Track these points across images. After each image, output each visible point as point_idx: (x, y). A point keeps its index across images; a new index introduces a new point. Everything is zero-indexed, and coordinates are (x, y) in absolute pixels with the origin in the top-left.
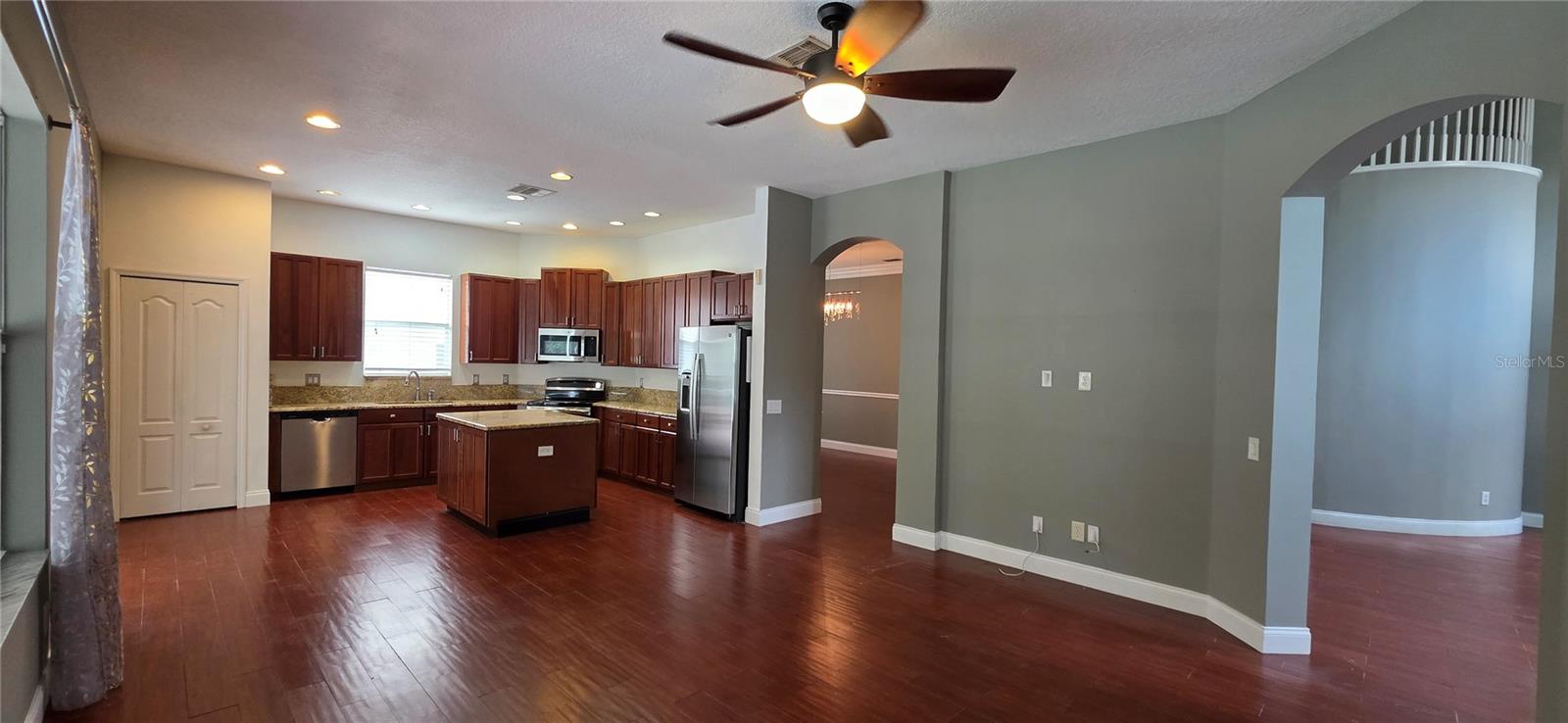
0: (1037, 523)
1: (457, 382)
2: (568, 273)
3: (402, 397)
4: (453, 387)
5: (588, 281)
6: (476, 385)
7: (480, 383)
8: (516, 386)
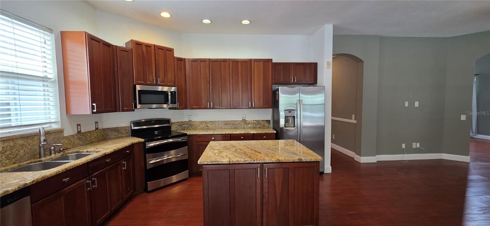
0: (404, 146)
1: (66, 134)
2: (153, 48)
3: (21, 157)
4: (65, 137)
5: (165, 55)
6: (79, 132)
7: (82, 132)
8: (104, 130)
